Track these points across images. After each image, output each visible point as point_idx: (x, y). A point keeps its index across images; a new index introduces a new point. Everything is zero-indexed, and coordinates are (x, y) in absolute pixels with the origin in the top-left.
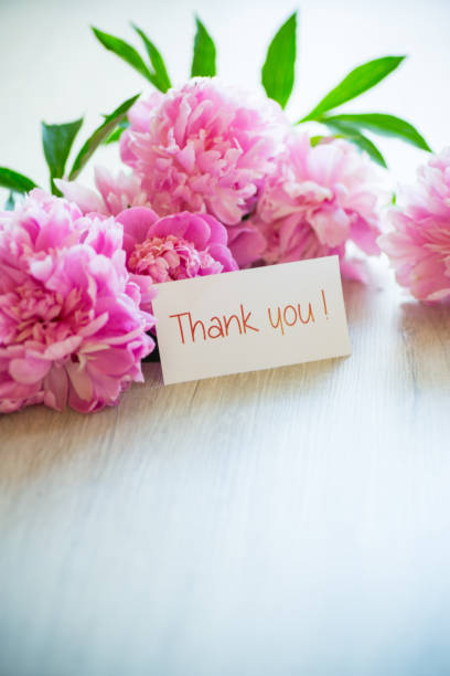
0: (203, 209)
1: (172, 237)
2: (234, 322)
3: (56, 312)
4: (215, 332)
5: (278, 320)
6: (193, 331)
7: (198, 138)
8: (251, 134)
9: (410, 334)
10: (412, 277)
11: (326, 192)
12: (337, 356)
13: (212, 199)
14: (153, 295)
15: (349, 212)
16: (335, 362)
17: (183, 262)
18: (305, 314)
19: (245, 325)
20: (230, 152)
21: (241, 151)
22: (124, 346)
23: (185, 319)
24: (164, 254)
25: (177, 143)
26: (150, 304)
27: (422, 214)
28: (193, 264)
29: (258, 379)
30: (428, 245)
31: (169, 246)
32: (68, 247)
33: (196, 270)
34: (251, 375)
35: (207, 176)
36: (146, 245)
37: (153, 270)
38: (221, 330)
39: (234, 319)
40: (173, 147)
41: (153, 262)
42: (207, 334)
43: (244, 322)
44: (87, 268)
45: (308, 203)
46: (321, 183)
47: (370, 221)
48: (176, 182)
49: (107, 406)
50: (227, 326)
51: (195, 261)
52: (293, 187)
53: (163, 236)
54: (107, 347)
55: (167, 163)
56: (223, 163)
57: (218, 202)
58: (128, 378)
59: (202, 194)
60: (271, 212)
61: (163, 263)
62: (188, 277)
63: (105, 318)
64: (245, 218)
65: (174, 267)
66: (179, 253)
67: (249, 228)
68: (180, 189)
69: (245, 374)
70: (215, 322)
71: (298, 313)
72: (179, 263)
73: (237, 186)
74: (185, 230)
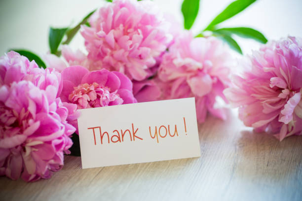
0: (122, 70)
1: (96, 84)
2: (127, 134)
3: (13, 120)
4: (115, 139)
5: (156, 134)
6: (102, 137)
7: (119, 29)
8: (149, 27)
9: (240, 147)
10: (245, 114)
11: (199, 65)
12: (191, 157)
13: (129, 65)
14: (78, 115)
15: (212, 77)
16: (188, 161)
17: (98, 97)
18: (172, 131)
19: (134, 136)
20: (135, 36)
21: (141, 36)
22: (50, 142)
23: (97, 131)
24: (89, 92)
25: (104, 30)
26: (76, 120)
27: (252, 77)
28: (104, 98)
29: (139, 168)
30: (254, 95)
31: (92, 88)
32: (17, 82)
33: (107, 102)
34: (136, 166)
35: (122, 51)
36: (79, 87)
37: (80, 101)
38: (119, 138)
39: (128, 132)
40: (102, 33)
41: (81, 96)
42: (110, 140)
43: (134, 134)
44: (28, 94)
45: (190, 72)
46: (198, 60)
47: (225, 83)
48: (105, 54)
49: (41, 178)
50: (123, 136)
51: (106, 97)
52: (179, 61)
53: (91, 83)
54: (41, 143)
55: (100, 42)
56: (130, 43)
57: (133, 67)
58: (52, 161)
59: (121, 62)
60: (167, 76)
61: (86, 97)
62: (101, 106)
63: (38, 124)
64: (150, 78)
65: (93, 100)
66: (97, 92)
67: (151, 83)
68: (107, 58)
69: (133, 165)
70: (116, 133)
71: (168, 130)
72: (96, 98)
73: (140, 57)
74: (106, 81)
